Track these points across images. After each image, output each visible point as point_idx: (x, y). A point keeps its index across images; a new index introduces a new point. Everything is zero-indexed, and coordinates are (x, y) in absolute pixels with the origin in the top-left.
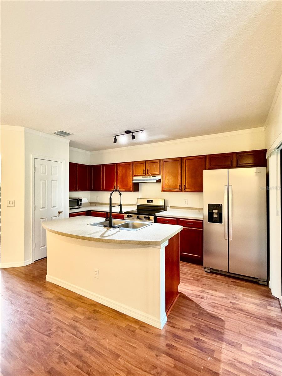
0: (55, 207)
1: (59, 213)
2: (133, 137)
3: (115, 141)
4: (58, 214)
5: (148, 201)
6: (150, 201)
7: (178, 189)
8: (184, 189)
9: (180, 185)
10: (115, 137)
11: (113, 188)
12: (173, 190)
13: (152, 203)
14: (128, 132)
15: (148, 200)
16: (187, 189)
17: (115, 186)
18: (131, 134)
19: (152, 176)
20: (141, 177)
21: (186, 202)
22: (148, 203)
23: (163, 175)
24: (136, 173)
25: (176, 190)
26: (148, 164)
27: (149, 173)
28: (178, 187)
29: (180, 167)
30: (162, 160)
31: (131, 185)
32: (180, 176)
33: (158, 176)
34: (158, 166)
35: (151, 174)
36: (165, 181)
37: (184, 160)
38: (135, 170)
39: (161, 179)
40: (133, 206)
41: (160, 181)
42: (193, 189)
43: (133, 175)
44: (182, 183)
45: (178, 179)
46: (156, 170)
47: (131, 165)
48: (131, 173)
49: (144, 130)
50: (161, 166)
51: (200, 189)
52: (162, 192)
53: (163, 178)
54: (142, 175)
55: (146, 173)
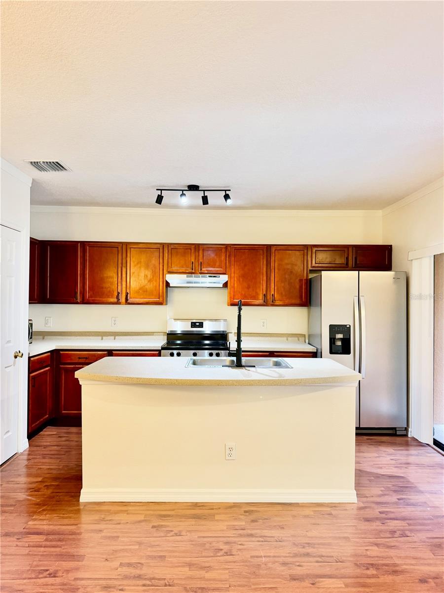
0: (10, 342)
1: (16, 357)
2: (205, 200)
3: (159, 200)
4: (14, 358)
5: (194, 325)
6: (197, 324)
7: (261, 301)
8: (273, 302)
9: (265, 293)
10: (159, 192)
11: (113, 298)
12: (250, 303)
13: (202, 327)
14: (193, 188)
15: (192, 323)
16: (276, 302)
17: (118, 293)
18: (201, 194)
19: (208, 275)
20: (185, 275)
21: (265, 324)
22: (192, 327)
23: (233, 275)
24: (173, 266)
25: (257, 302)
26: (201, 252)
27: (203, 269)
28: (261, 297)
29: (265, 262)
30: (230, 247)
31: (161, 291)
32: (265, 278)
33: (221, 276)
34: (223, 258)
35: (207, 271)
36: (235, 285)
37: (273, 250)
38: (170, 260)
39: (229, 282)
40: (159, 335)
41: (225, 285)
42: (287, 302)
43: (165, 271)
44: (269, 290)
45: (260, 283)
46: (218, 264)
47: (161, 250)
48: (161, 266)
49: (230, 190)
50: (229, 258)
51: (298, 302)
52: (228, 305)
53: (232, 280)
54: (187, 272)
55: (197, 268)
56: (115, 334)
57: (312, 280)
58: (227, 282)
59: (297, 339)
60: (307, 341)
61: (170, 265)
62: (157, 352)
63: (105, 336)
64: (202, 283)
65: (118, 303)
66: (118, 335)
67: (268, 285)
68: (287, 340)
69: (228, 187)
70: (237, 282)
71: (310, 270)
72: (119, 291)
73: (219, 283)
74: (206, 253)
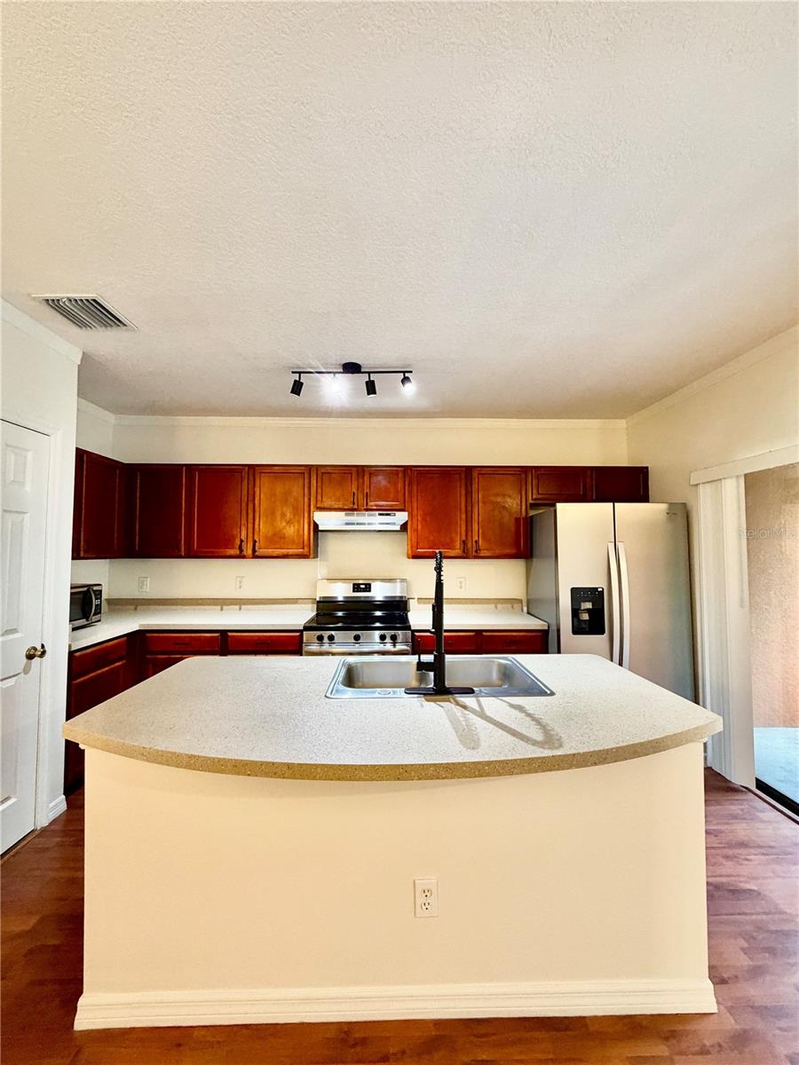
0: (14, 631)
1: (30, 657)
2: (371, 388)
3: (297, 388)
4: (24, 660)
5: (356, 588)
6: (362, 586)
7: (458, 552)
8: (476, 551)
9: (464, 538)
10: (296, 377)
11: (233, 548)
13: (370, 591)
14: (351, 368)
15: (354, 585)
16: (482, 551)
17: (242, 541)
18: (365, 378)
19: (377, 513)
20: (343, 513)
21: (463, 584)
22: (354, 591)
23: (415, 512)
24: (324, 500)
25: (452, 553)
26: (366, 478)
27: (370, 504)
28: (458, 544)
29: (463, 492)
30: (411, 470)
31: (306, 537)
32: (464, 516)
33: (397, 513)
34: (400, 486)
35: (376, 506)
36: (419, 527)
37: (475, 474)
38: (319, 490)
39: (409, 524)
40: (305, 603)
41: (404, 527)
42: (498, 552)
43: (312, 507)
44: (470, 533)
45: (457, 523)
46: (392, 496)
47: (306, 475)
48: (306, 499)
49: (411, 372)
50: (409, 486)
51: (514, 551)
52: (409, 558)
53: (415, 520)
54: (346, 507)
55: (360, 502)
56: (240, 602)
57: (534, 519)
58: (406, 523)
59: (510, 605)
60: (525, 609)
61: (319, 498)
62: (298, 634)
63: (226, 605)
64: (369, 524)
65: (241, 556)
66: (245, 604)
67: (469, 528)
68: (496, 608)
69: (409, 366)
70: (422, 523)
71: (531, 505)
72: (243, 538)
73: (394, 524)
74: (374, 479)
